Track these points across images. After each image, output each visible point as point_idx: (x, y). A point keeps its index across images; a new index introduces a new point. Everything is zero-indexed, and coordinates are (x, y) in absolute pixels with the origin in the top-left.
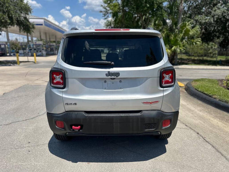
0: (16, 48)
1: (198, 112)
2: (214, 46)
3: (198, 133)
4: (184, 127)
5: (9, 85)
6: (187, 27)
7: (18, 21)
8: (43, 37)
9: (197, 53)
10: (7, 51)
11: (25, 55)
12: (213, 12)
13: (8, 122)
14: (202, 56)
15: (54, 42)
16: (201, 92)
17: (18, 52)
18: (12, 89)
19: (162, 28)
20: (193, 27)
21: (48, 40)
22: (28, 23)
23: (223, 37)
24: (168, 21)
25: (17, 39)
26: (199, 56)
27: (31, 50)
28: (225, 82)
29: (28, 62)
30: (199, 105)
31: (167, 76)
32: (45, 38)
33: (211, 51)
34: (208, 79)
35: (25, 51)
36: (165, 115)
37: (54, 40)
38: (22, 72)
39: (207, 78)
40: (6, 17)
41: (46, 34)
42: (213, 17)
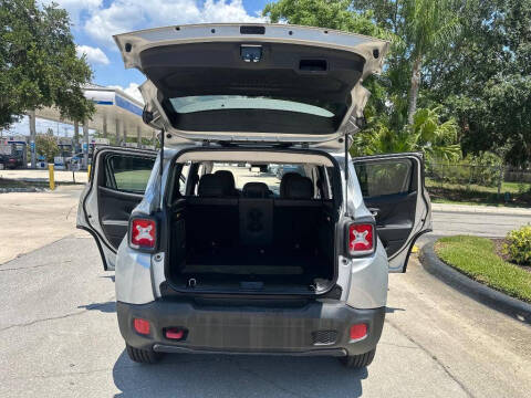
0: (47, 151)
1: (442, 312)
2: (493, 161)
3: (435, 358)
4: (406, 342)
5: (31, 237)
6: (429, 119)
7: (59, 94)
8: (111, 129)
9: (455, 174)
10: (28, 158)
11: (67, 167)
12: (486, 89)
13: (27, 319)
14: (467, 181)
15: (135, 140)
16: (451, 266)
17: (52, 161)
18: (36, 246)
19: (375, 120)
20: (443, 120)
21: (122, 135)
22: (82, 101)
23: (511, 143)
24: (387, 104)
25: (50, 131)
26: (460, 182)
27: (81, 156)
28: (506, 245)
29: (74, 183)
30: (445, 297)
31: (361, 234)
32: (115, 132)
33: (487, 171)
34: (472, 237)
35: (68, 159)
36: (357, 315)
37: (136, 136)
38: (59, 206)
39: (471, 234)
40: (35, 86)
41: (117, 122)
42: (487, 99)
